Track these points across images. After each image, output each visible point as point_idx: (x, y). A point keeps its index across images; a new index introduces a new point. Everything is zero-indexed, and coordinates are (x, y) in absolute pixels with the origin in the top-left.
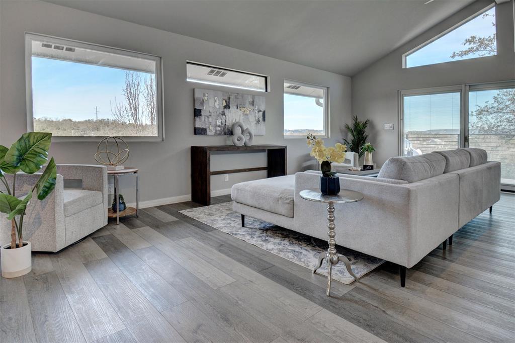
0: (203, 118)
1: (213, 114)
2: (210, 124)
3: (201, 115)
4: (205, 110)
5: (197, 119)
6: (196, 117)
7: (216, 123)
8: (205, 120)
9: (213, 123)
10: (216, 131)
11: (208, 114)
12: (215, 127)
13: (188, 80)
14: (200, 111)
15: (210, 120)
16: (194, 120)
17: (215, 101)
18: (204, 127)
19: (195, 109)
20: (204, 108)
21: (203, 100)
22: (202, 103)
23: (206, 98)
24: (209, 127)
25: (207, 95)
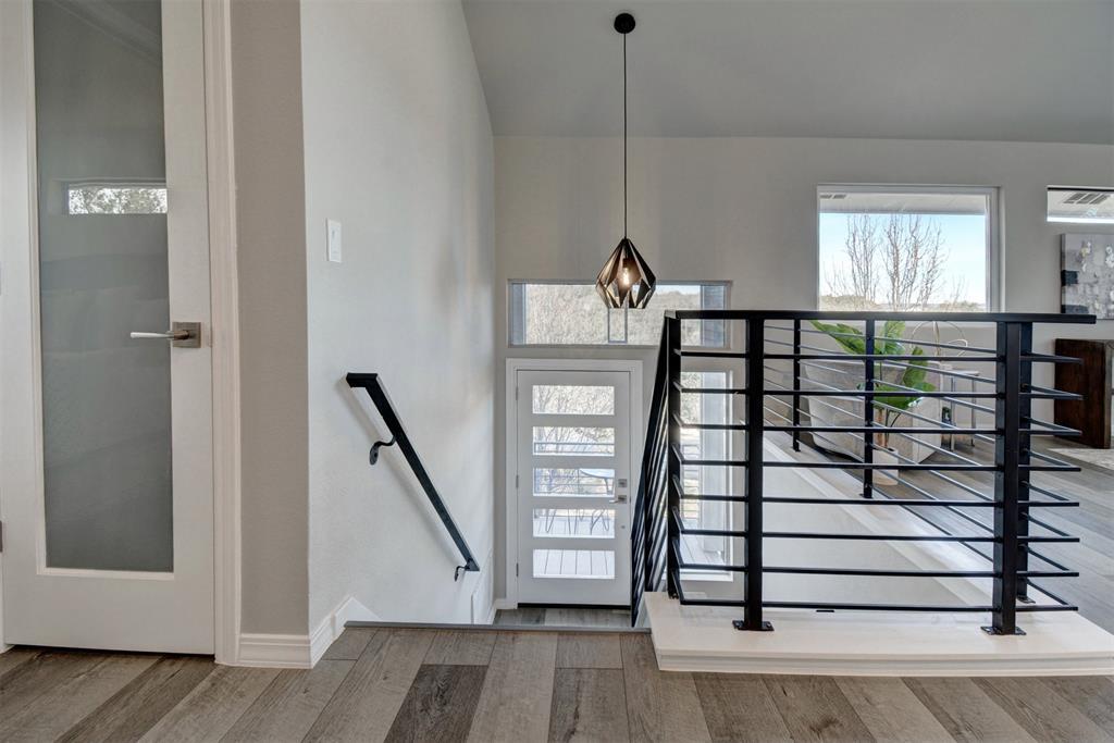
0: (1080, 287)
1: (1101, 280)
2: (1096, 298)
3: (1076, 282)
4: (1086, 271)
5: (1069, 290)
6: (1066, 287)
7: (1109, 296)
8: (1084, 292)
9: (1103, 297)
10: (1109, 311)
11: (1092, 280)
12: (1106, 304)
13: (1050, 219)
14: (1075, 274)
15: (1096, 290)
16: (1062, 292)
17: (1107, 255)
18: (1084, 304)
19: (1063, 274)
20: (1084, 268)
21: (1081, 254)
22: (1079, 259)
23: (1088, 251)
24: (1093, 305)
25: (1089, 244)
